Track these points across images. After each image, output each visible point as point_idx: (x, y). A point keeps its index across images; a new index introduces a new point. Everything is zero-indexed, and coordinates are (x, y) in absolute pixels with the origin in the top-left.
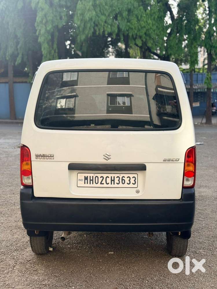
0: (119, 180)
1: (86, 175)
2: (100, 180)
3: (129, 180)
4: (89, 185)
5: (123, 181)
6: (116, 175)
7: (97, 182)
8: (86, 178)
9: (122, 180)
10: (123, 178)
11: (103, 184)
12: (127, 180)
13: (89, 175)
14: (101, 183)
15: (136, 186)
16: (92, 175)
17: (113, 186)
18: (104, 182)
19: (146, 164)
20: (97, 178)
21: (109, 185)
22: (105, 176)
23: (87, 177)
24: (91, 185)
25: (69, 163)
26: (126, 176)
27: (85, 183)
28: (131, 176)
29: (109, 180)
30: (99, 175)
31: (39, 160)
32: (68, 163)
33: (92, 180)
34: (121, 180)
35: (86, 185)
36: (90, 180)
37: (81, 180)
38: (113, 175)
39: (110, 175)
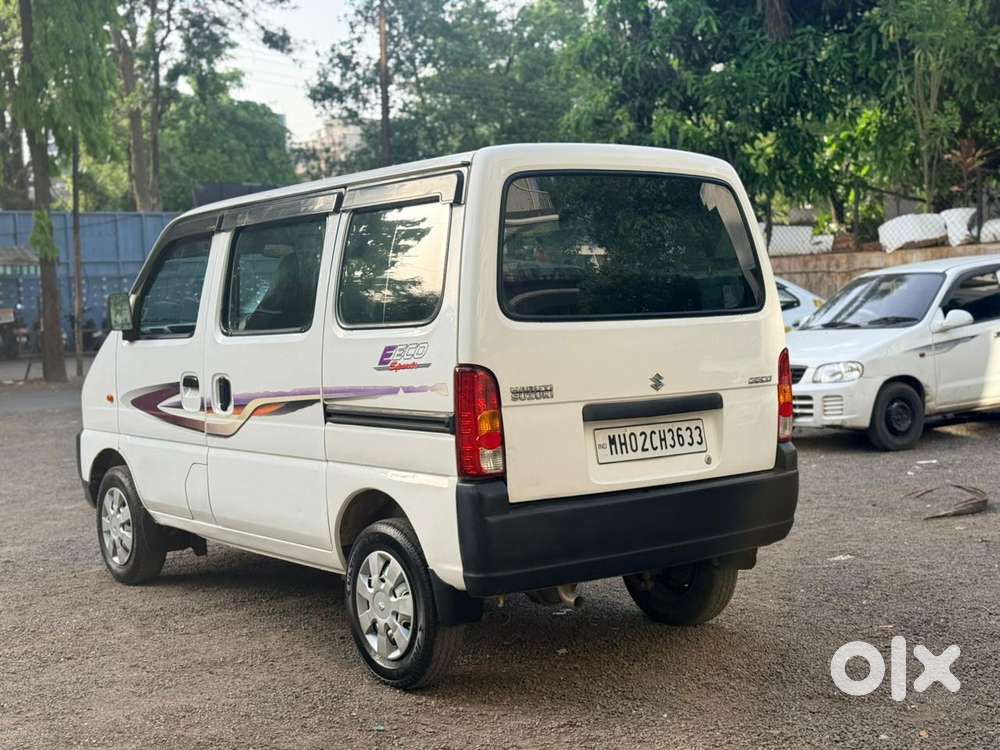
0: (673, 438)
1: (611, 433)
2: (640, 440)
3: (691, 436)
4: (620, 457)
5: (681, 439)
6: (667, 427)
7: (634, 448)
8: (612, 441)
9: (679, 436)
10: (680, 432)
11: (647, 450)
12: (687, 436)
13: (615, 432)
14: (644, 450)
15: (702, 447)
16: (622, 431)
17: (664, 452)
18: (648, 445)
19: (721, 392)
20: (633, 437)
21: (659, 452)
22: (648, 430)
23: (614, 436)
24: (625, 457)
26: (684, 426)
27: (612, 453)
28: (693, 425)
29: (656, 440)
30: (637, 430)
31: (519, 402)
32: (582, 405)
33: (625, 444)
34: (676, 438)
35: (615, 458)
36: (621, 444)
37: (602, 446)
38: (661, 427)
39: (656, 428)
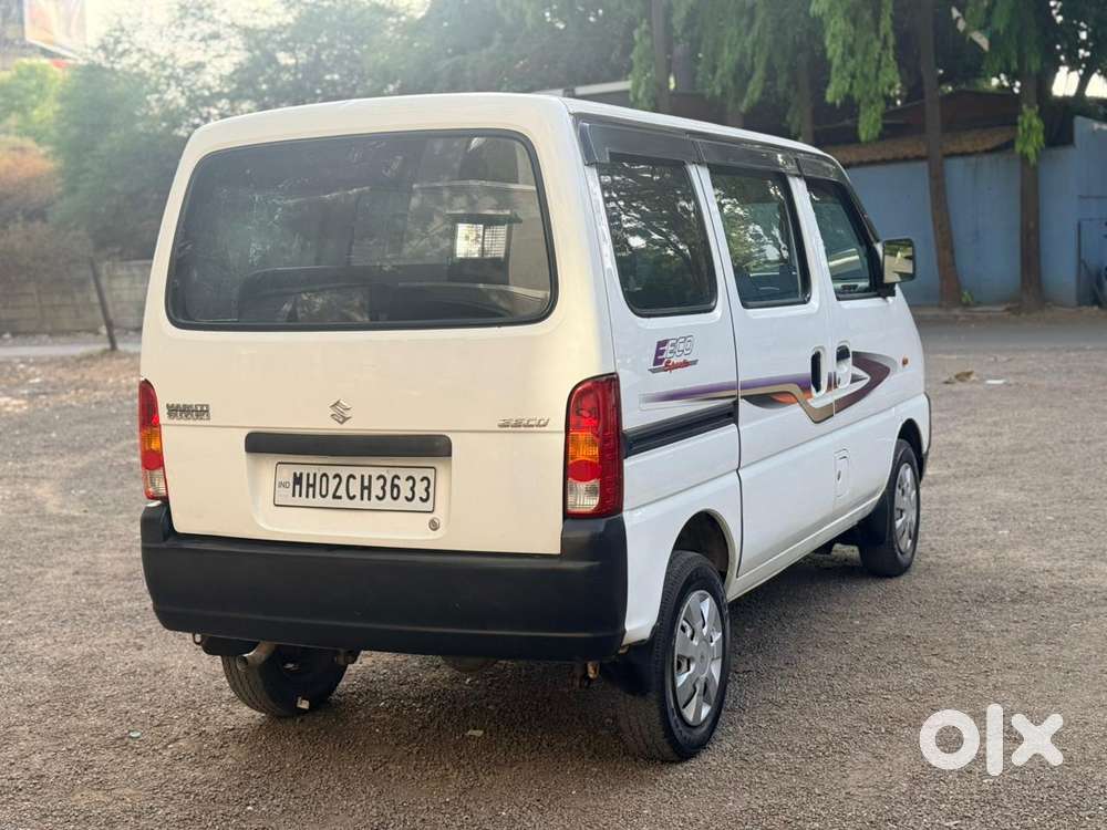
0: (383, 488)
1: (298, 470)
2: (333, 483)
3: (412, 489)
4: (303, 501)
5: (395, 490)
6: (375, 472)
7: (324, 493)
8: (298, 480)
9: (393, 486)
10: (396, 481)
11: (340, 497)
12: (405, 487)
13: (304, 470)
14: (335, 497)
15: (428, 506)
16: (312, 470)
17: (365, 504)
18: (342, 492)
19: (449, 435)
20: (324, 479)
21: (357, 503)
22: (345, 472)
23: (301, 474)
24: (311, 501)
25: (247, 431)
26: (404, 474)
27: (294, 495)
28: (418, 475)
29: (355, 488)
30: (331, 472)
31: (175, 421)
32: (245, 432)
33: (314, 486)
34: (388, 488)
35: (298, 501)
36: (308, 486)
37: (282, 485)
38: (366, 472)
39: (357, 472)
